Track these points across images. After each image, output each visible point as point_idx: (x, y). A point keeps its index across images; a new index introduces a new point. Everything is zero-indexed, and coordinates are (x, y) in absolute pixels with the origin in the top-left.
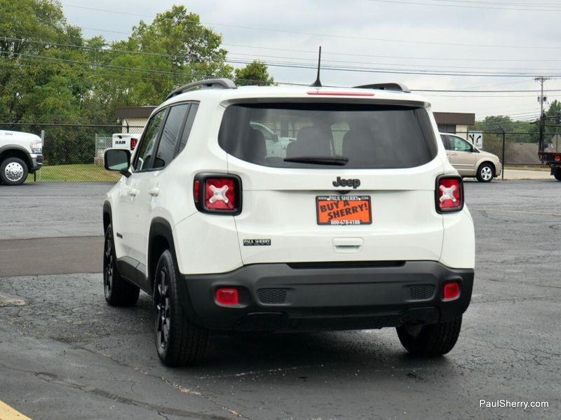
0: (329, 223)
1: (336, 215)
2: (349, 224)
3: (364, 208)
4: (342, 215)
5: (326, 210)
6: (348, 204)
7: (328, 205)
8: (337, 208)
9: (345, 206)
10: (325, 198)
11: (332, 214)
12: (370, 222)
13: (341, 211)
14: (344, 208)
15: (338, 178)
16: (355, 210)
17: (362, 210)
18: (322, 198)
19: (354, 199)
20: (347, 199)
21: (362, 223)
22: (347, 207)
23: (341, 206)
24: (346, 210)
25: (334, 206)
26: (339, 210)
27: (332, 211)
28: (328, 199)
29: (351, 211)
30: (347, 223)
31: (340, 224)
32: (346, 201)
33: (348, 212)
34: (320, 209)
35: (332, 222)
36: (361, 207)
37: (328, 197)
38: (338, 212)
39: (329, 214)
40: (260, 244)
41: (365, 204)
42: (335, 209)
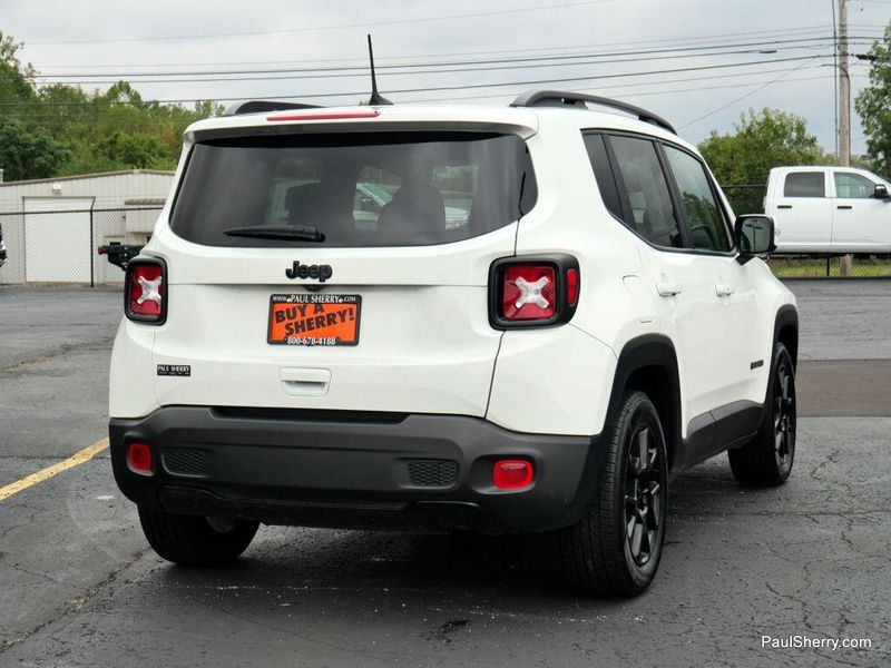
0: (284, 342)
1: (300, 328)
2: (318, 344)
3: (347, 316)
4: (310, 328)
5: (283, 319)
6: (322, 310)
7: (288, 310)
8: (303, 315)
9: (316, 312)
10: (284, 299)
11: (293, 327)
12: (355, 342)
13: (309, 320)
14: (314, 316)
15: (296, 264)
16: (331, 320)
17: (343, 320)
18: (280, 299)
19: (332, 300)
20: (321, 300)
21: (339, 343)
22: (319, 314)
23: (310, 312)
24: (317, 319)
25: (298, 312)
26: (305, 318)
27: (293, 321)
28: (289, 300)
29: (325, 322)
30: (314, 342)
31: (301, 344)
32: (318, 304)
33: (320, 323)
34: (275, 316)
35: (290, 340)
36: (342, 315)
37: (289, 296)
38: (303, 322)
39: (287, 327)
40: (177, 374)
41: (351, 310)
42: (299, 318)
